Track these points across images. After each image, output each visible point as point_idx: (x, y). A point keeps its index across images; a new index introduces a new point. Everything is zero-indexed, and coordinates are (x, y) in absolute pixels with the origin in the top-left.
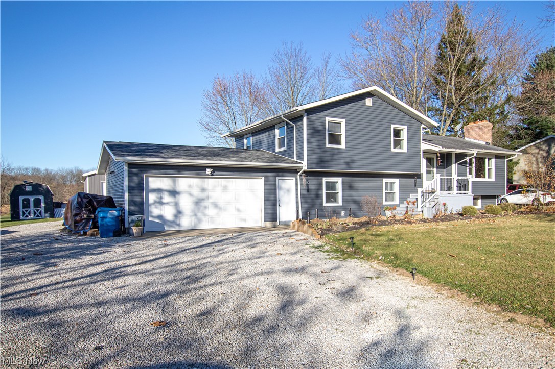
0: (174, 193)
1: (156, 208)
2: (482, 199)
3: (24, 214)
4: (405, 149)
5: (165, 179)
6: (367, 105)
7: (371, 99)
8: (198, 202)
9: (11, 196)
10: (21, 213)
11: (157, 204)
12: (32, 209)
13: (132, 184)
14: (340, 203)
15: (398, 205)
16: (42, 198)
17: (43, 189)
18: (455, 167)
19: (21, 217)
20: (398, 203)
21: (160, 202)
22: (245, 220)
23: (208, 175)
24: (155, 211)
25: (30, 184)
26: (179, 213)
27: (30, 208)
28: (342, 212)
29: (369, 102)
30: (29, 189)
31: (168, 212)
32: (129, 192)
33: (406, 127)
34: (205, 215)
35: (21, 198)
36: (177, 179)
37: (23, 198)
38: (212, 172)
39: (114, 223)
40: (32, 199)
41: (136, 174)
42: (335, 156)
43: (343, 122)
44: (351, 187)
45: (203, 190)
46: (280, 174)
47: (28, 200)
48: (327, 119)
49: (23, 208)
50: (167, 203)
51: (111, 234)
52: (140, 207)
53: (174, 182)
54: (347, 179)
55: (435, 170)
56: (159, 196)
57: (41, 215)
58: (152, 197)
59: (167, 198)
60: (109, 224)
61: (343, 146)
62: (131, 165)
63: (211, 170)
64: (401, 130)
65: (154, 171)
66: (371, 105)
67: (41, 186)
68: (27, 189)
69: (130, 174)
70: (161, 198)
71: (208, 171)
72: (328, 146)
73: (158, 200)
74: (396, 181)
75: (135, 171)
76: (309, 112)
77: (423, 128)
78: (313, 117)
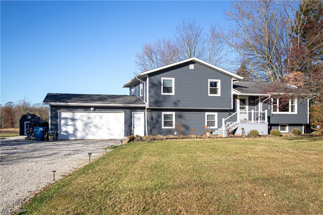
0: (73, 120)
1: (64, 127)
2: (289, 126)
4: (219, 94)
5: (70, 113)
6: (190, 68)
7: (193, 65)
8: (86, 125)
9: (20, 121)
10: (25, 131)
11: (65, 126)
13: (53, 116)
14: (174, 127)
15: (217, 129)
17: (37, 117)
18: (260, 105)
19: (25, 134)
20: (217, 128)
21: (66, 125)
22: (112, 135)
23: (92, 111)
24: (64, 129)
25: (30, 115)
26: (76, 130)
28: (175, 132)
29: (192, 67)
30: (29, 117)
31: (70, 130)
32: (51, 120)
33: (220, 80)
34: (90, 131)
35: (25, 123)
36: (75, 113)
37: (26, 123)
38: (94, 109)
39: (41, 134)
41: (54, 111)
42: (166, 99)
43: (173, 79)
44: (180, 117)
45: (89, 118)
46: (134, 110)
48: (162, 78)
50: (70, 125)
51: (40, 139)
52: (56, 127)
53: (73, 114)
54: (179, 113)
55: (247, 107)
56: (66, 121)
58: (63, 122)
59: (70, 122)
60: (38, 134)
61: (173, 93)
62: (52, 106)
63: (93, 108)
64: (217, 82)
65: (63, 109)
66: (193, 68)
67: (36, 116)
68: (29, 118)
69: (52, 110)
70: (67, 122)
71: (92, 109)
72: (162, 94)
73: (66, 123)
74: (216, 114)
75: (53, 109)
76: (150, 75)
77: (234, 81)
78: (152, 78)
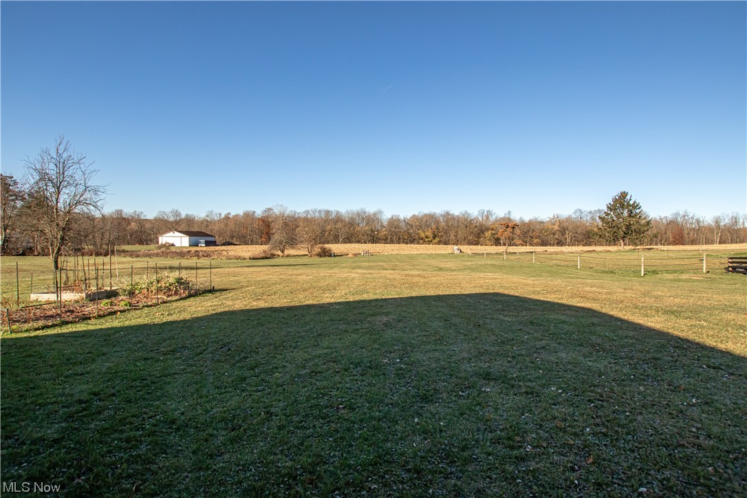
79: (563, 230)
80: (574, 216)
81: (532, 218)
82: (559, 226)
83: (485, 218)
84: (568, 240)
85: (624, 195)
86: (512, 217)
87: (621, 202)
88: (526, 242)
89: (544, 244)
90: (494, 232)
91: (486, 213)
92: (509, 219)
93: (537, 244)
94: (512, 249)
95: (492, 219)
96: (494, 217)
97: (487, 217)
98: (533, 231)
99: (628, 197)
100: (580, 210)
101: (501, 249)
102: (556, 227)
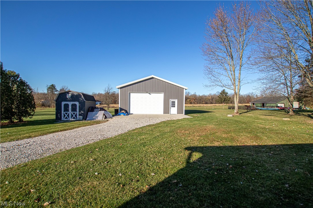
3: (64, 116)
10: (63, 115)
12: (70, 112)
16: (77, 103)
19: (63, 118)
27: (68, 111)
37: (64, 104)
40: (70, 104)
47: (68, 105)
49: (64, 111)
57: (76, 117)
79: (212, 99)
80: (216, 94)
81: (202, 95)
82: (211, 97)
83: (187, 95)
84: (214, 102)
85: (224, 90)
86: (196, 94)
87: (223, 92)
88: (200, 103)
89: (206, 103)
90: (190, 99)
91: (187, 93)
92: (195, 95)
93: (204, 104)
94: (194, 105)
95: (190, 95)
96: (190, 94)
97: (188, 94)
98: (203, 99)
99: (225, 91)
100: (218, 92)
101: (192, 105)
102: (210, 98)
